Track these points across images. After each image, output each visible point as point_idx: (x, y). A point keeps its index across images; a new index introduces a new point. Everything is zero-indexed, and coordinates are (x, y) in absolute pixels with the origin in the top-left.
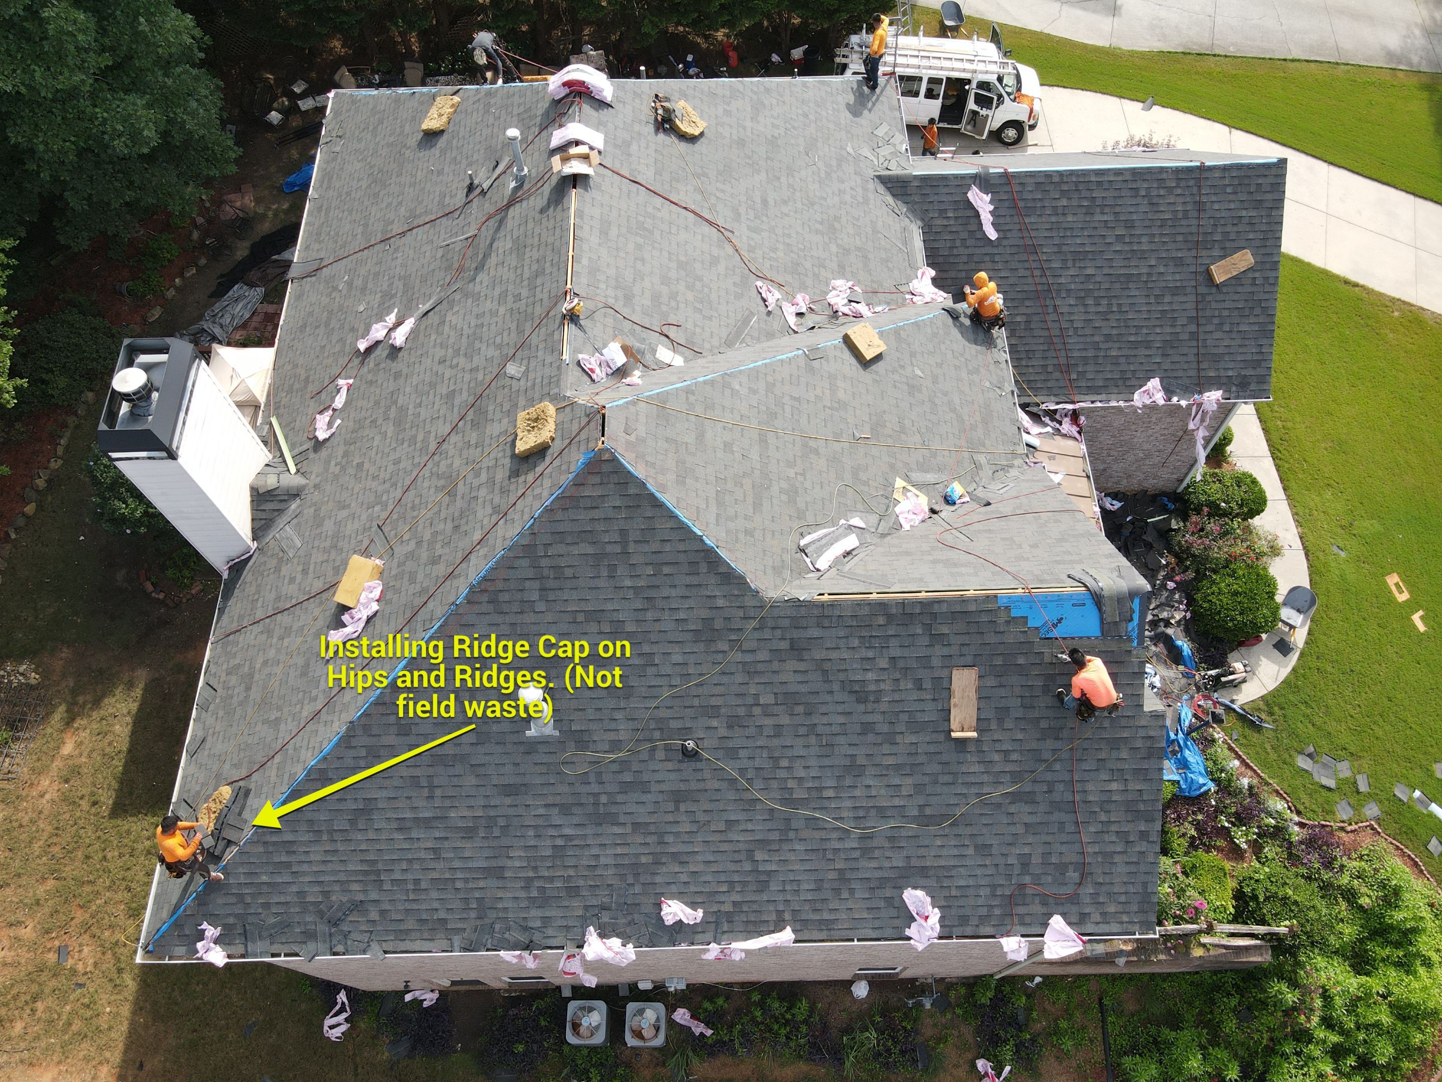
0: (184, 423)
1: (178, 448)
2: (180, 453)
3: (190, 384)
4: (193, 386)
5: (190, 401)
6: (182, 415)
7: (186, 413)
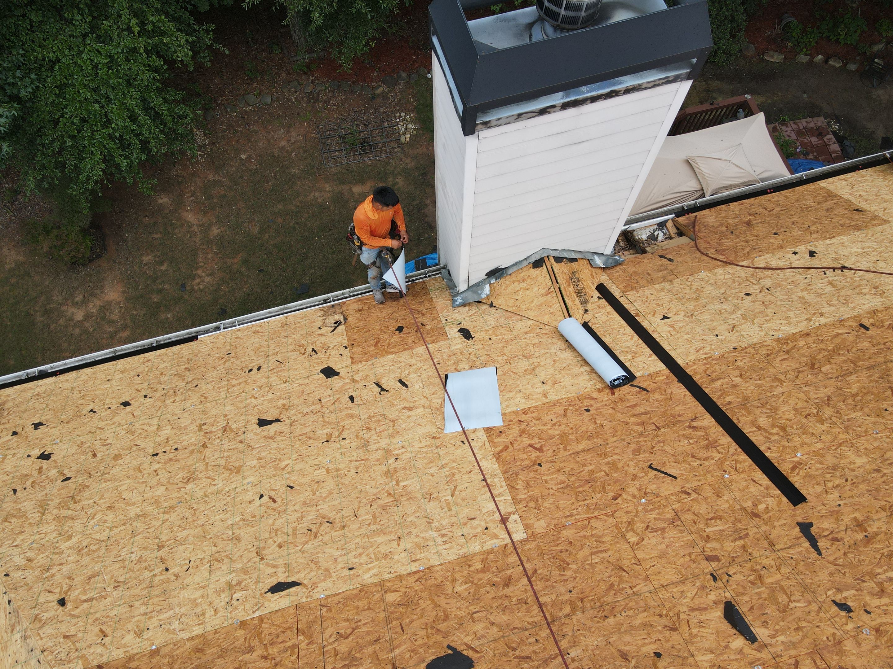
0: (543, 112)
1: (487, 125)
2: (484, 134)
3: (629, 81)
4: (628, 91)
5: (594, 99)
6: (558, 99)
7: (565, 106)
